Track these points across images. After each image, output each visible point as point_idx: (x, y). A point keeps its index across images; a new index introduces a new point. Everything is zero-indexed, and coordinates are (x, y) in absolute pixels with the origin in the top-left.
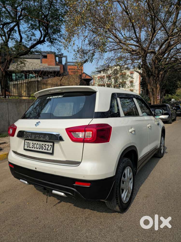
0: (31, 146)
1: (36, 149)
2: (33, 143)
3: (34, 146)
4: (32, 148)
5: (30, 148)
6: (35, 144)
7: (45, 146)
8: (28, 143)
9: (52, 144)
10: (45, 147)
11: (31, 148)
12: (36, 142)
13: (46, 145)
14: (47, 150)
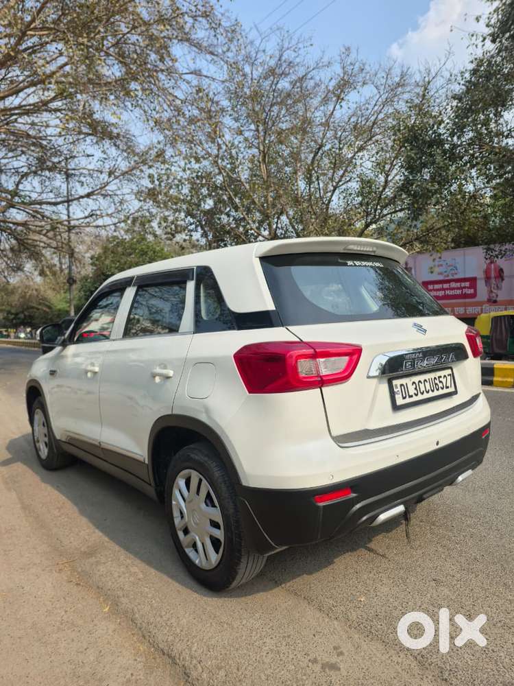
0: (412, 391)
1: (426, 396)
2: (414, 383)
3: (418, 388)
4: (416, 395)
5: (412, 396)
6: (420, 382)
7: (441, 379)
8: (401, 385)
9: (449, 371)
10: (440, 382)
11: (414, 396)
12: (422, 378)
13: (441, 377)
14: (447, 387)
